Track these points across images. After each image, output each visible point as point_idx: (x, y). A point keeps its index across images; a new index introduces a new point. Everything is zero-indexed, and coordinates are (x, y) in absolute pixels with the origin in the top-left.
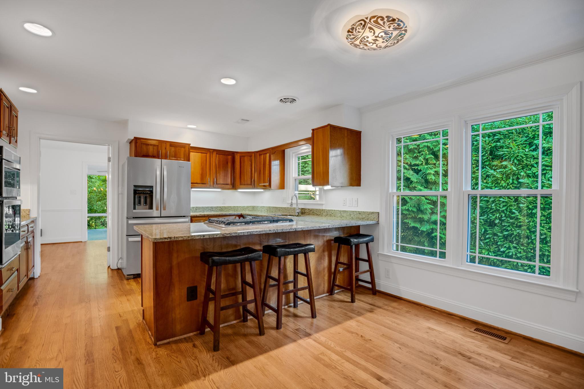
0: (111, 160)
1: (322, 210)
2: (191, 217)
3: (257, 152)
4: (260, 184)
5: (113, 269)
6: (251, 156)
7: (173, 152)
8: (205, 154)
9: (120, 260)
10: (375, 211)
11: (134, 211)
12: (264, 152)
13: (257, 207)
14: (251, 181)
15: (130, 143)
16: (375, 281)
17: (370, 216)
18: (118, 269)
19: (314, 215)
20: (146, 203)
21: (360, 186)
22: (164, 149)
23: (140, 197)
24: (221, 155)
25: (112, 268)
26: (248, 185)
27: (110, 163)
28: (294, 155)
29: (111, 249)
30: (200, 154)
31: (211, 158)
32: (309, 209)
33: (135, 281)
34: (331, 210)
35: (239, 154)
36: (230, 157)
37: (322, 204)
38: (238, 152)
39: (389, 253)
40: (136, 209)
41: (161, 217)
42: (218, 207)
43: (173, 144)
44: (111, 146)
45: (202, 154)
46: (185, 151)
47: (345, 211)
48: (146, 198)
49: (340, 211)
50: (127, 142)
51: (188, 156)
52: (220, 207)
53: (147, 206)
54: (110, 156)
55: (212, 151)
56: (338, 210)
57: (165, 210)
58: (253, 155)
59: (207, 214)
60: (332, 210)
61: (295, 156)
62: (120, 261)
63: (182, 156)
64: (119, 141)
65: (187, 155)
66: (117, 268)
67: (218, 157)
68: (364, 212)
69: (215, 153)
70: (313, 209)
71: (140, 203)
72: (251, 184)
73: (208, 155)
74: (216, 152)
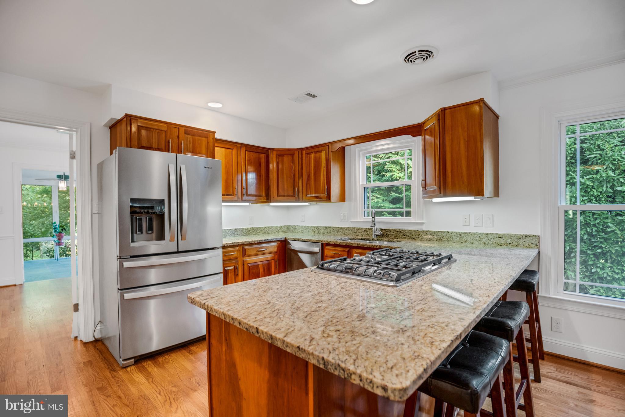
0: (78, 155)
1: (423, 232)
2: (224, 247)
3: (301, 150)
4: (308, 196)
5: (87, 341)
6: (293, 155)
7: (190, 143)
8: (231, 150)
9: (99, 325)
10: (533, 234)
11: (133, 245)
12: (316, 150)
13: (295, 226)
14: (294, 191)
15: (111, 128)
16: (543, 339)
17: (522, 240)
18: (96, 341)
19: (405, 238)
20: (150, 228)
21: (499, 197)
22: (176, 138)
23: (140, 219)
24: (252, 153)
25: (84, 341)
26: (288, 196)
27: (74, 161)
28: (361, 153)
29: (81, 307)
30: (223, 149)
31: (238, 157)
32: (395, 230)
33: (141, 372)
34: (440, 232)
35: (275, 153)
36: (263, 156)
37: (422, 224)
38: (273, 150)
39: (557, 295)
40: (135, 240)
41: (178, 252)
42: (244, 229)
43: (189, 131)
44: (76, 132)
45: (226, 149)
46: (208, 143)
47: (469, 233)
48: (151, 220)
49: (460, 234)
50: (105, 126)
51: (212, 151)
52: (247, 229)
53: (154, 235)
54: (74, 149)
55: (240, 146)
56: (455, 232)
57: (185, 240)
58: (296, 153)
59: (241, 241)
60: (443, 232)
61: (363, 155)
62: (99, 327)
63: (204, 151)
64: (90, 123)
65: (212, 149)
66: (94, 339)
67: (247, 156)
68: (509, 236)
69: (243, 150)
70: (403, 230)
71: (141, 230)
72: (294, 195)
73: (235, 151)
74: (245, 147)
